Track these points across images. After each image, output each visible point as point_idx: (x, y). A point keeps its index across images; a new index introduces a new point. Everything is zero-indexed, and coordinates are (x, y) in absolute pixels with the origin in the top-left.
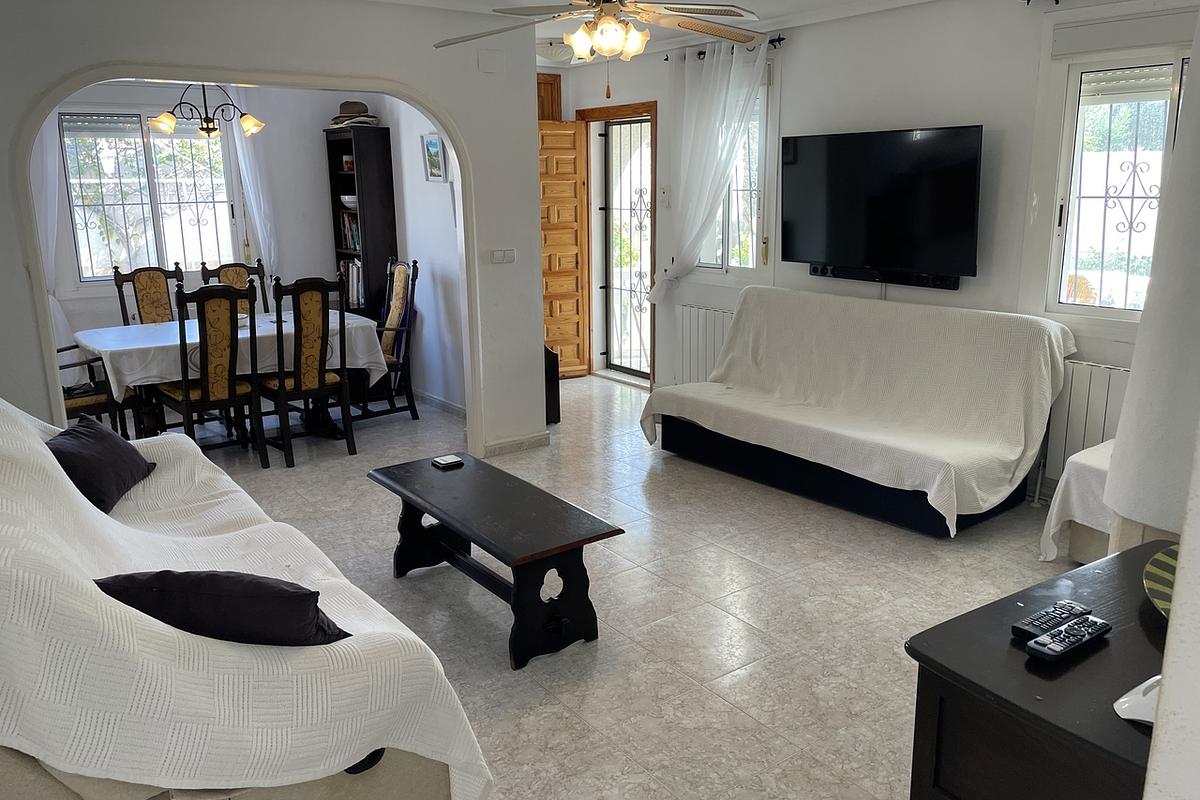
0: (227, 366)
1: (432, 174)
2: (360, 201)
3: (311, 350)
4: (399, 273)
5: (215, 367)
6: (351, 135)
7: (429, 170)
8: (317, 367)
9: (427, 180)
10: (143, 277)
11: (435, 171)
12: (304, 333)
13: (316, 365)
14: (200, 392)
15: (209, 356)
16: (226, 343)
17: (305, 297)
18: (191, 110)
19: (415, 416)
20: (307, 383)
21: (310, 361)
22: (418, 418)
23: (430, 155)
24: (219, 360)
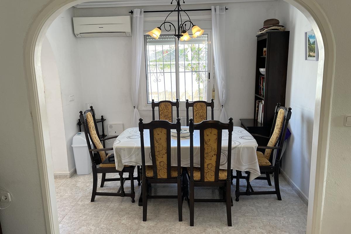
0: (166, 162)
1: (310, 56)
2: (267, 71)
3: (210, 161)
4: (281, 113)
5: (160, 162)
6: (266, 37)
7: (308, 53)
8: (214, 170)
9: (306, 59)
10: (162, 105)
11: (312, 54)
12: (206, 151)
13: (213, 169)
14: (152, 173)
15: (156, 157)
16: (165, 151)
17: (207, 132)
18: (170, 26)
19: (279, 198)
20: (208, 178)
21: (209, 167)
22: (281, 200)
23: (310, 44)
24: (162, 159)
